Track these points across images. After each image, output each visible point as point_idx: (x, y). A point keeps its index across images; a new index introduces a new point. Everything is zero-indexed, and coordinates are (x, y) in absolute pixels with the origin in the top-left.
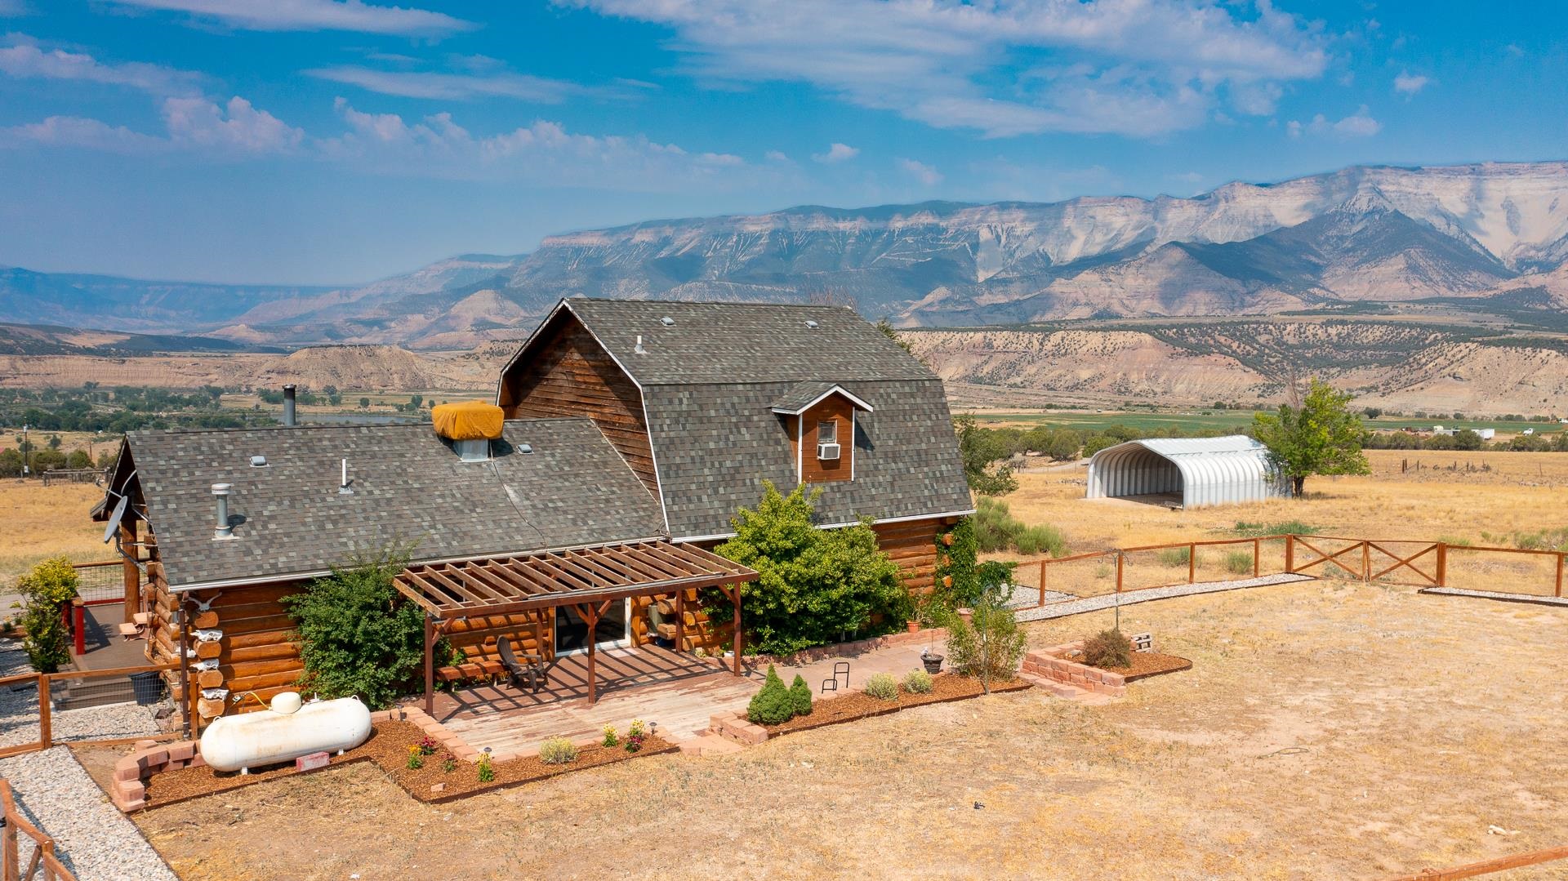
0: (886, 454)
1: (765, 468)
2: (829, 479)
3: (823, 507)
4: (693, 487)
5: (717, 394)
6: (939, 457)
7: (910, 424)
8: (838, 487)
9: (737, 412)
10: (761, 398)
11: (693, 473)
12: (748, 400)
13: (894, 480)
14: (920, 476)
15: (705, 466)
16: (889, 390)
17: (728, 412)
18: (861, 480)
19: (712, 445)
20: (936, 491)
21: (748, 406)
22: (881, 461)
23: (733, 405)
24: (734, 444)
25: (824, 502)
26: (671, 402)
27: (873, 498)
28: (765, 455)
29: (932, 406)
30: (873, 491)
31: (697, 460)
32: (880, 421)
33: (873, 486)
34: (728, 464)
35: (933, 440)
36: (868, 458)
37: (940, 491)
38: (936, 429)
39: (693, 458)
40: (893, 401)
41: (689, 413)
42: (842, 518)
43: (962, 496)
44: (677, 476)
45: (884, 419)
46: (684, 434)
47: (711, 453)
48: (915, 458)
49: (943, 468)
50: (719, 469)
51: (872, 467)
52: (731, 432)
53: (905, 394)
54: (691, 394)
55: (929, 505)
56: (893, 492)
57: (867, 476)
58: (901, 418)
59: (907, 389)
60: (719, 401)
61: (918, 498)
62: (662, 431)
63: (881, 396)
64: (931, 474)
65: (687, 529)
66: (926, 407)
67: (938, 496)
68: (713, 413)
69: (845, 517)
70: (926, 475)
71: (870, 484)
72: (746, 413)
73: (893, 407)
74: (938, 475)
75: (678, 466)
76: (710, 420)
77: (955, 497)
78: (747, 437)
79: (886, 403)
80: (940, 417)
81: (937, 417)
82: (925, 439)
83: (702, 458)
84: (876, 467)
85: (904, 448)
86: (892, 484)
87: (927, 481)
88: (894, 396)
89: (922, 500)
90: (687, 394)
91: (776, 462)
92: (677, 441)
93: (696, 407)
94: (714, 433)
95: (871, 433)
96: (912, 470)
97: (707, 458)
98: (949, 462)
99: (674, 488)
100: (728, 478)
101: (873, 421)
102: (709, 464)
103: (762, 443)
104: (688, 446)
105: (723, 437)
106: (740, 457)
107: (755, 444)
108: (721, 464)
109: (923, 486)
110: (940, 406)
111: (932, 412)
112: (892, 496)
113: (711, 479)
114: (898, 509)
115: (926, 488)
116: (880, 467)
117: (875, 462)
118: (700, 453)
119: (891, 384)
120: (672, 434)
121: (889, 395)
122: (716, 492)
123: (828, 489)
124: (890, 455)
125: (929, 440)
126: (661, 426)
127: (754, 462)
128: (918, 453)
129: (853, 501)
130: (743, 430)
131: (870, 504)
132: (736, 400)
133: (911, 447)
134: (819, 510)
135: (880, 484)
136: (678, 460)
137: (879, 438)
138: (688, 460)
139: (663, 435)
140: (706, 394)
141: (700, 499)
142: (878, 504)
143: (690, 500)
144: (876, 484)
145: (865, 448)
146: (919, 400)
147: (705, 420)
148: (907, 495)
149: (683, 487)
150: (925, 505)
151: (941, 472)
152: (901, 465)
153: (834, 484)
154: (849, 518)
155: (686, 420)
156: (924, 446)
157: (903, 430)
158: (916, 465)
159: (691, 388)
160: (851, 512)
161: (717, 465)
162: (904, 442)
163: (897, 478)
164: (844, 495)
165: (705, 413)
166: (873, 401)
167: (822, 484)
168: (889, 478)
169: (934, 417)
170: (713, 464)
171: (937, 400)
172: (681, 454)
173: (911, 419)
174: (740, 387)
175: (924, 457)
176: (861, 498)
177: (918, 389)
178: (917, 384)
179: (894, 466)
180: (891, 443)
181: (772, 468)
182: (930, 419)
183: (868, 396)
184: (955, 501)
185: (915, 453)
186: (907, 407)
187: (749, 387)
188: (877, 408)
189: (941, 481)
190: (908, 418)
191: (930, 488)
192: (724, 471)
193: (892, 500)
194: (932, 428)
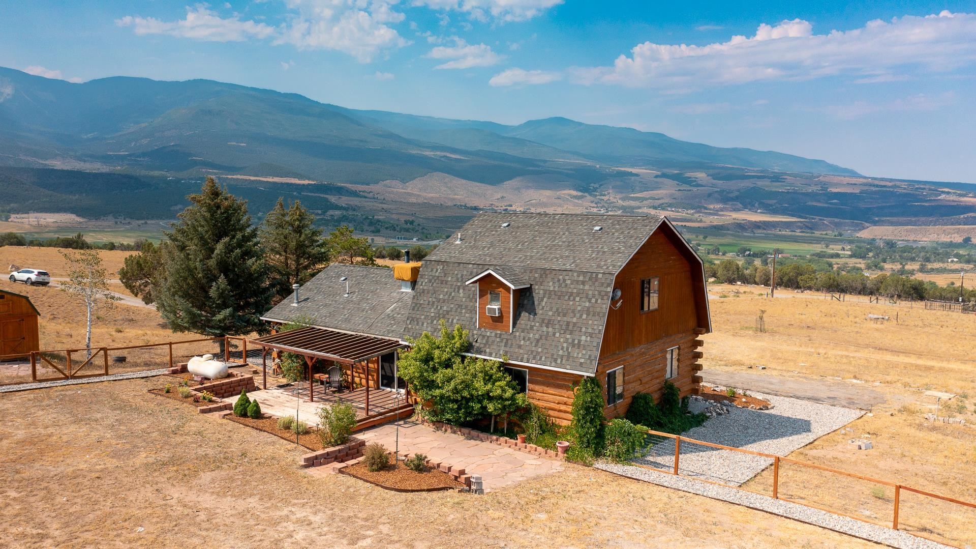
0: (543, 320)
1: (463, 315)
2: (495, 328)
3: (485, 345)
4: (423, 317)
5: (457, 268)
6: (584, 330)
7: (571, 303)
8: (501, 334)
10: (470, 273)
11: (426, 310)
13: (541, 338)
14: (562, 340)
16: (567, 278)
17: (458, 279)
18: (517, 334)
19: (441, 297)
20: (569, 353)
22: (537, 324)
23: (462, 275)
24: (453, 298)
25: (487, 342)
26: (432, 270)
27: (520, 347)
28: (466, 307)
29: (596, 293)
30: (522, 342)
31: (431, 303)
32: (549, 298)
33: (524, 339)
34: (445, 308)
35: (584, 316)
36: (529, 320)
37: (571, 355)
38: (591, 309)
39: (429, 302)
40: (566, 285)
41: (438, 277)
42: (494, 355)
43: (588, 361)
44: (418, 310)
45: (553, 296)
46: (431, 288)
47: (439, 301)
48: (564, 327)
49: (583, 338)
50: (439, 311)
51: (528, 327)
52: (454, 291)
53: (577, 282)
54: (443, 267)
55: (559, 361)
56: (536, 346)
57: (523, 331)
58: (567, 297)
59: (581, 278)
60: (456, 272)
61: (553, 355)
62: (421, 285)
63: (559, 280)
64: (570, 341)
66: (590, 293)
67: (569, 356)
68: (450, 279)
69: (496, 354)
71: (522, 338)
73: (564, 290)
74: (576, 342)
75: (421, 305)
76: (447, 282)
77: (582, 360)
78: (462, 295)
79: (560, 286)
80: (599, 301)
81: (596, 301)
82: (578, 315)
83: (433, 302)
84: (532, 327)
85: (559, 318)
86: (538, 341)
87: (565, 345)
88: (568, 282)
89: (555, 357)
91: (471, 312)
92: (426, 292)
93: (443, 275)
94: (446, 290)
95: (539, 304)
96: (557, 335)
97: (436, 303)
98: (591, 335)
99: (414, 316)
100: (441, 316)
101: (544, 297)
102: (435, 307)
103: (468, 299)
104: (430, 295)
105: (449, 293)
106: (452, 306)
107: (464, 300)
108: (441, 308)
109: (560, 347)
110: (603, 293)
112: (534, 349)
113: (432, 315)
114: (534, 358)
115: (562, 349)
116: (535, 328)
117: (533, 324)
118: (434, 300)
119: (570, 273)
120: (425, 288)
121: (564, 280)
122: (432, 322)
123: (493, 334)
124: (546, 321)
125: (581, 317)
126: (422, 282)
127: (459, 310)
128: (568, 323)
129: (506, 345)
130: (461, 291)
131: (516, 350)
132: (465, 273)
133: (565, 319)
134: (482, 346)
135: (529, 339)
136: (422, 302)
137: (543, 308)
138: (427, 302)
140: (451, 268)
141: (423, 324)
142: (521, 351)
143: (418, 324)
144: (527, 338)
145: (530, 314)
146: (587, 287)
147: (444, 282)
148: (545, 351)
149: (418, 316)
150: (556, 360)
151: (580, 341)
152: (550, 329)
153: (499, 332)
154: (498, 355)
155: (435, 280)
156: (575, 320)
157: (564, 307)
158: (562, 332)
159: (445, 263)
160: (501, 352)
161: (439, 308)
162: (561, 314)
163: (543, 338)
164: (501, 342)
165: (445, 279)
166: (551, 284)
167: (491, 331)
168: (537, 336)
169: (593, 300)
170: (437, 306)
171: (602, 289)
172: (425, 299)
173: (574, 300)
174: (471, 266)
175: (571, 327)
176: (512, 344)
177: (590, 279)
178: (591, 275)
179: (545, 329)
180: (550, 313)
181: (467, 315)
182: (590, 301)
183: (549, 279)
184: (581, 364)
185: (565, 323)
186: (575, 291)
187: (475, 266)
188: (552, 289)
189: (576, 347)
190: (572, 298)
191: (565, 350)
192: (441, 312)
193: (532, 351)
194: (588, 308)
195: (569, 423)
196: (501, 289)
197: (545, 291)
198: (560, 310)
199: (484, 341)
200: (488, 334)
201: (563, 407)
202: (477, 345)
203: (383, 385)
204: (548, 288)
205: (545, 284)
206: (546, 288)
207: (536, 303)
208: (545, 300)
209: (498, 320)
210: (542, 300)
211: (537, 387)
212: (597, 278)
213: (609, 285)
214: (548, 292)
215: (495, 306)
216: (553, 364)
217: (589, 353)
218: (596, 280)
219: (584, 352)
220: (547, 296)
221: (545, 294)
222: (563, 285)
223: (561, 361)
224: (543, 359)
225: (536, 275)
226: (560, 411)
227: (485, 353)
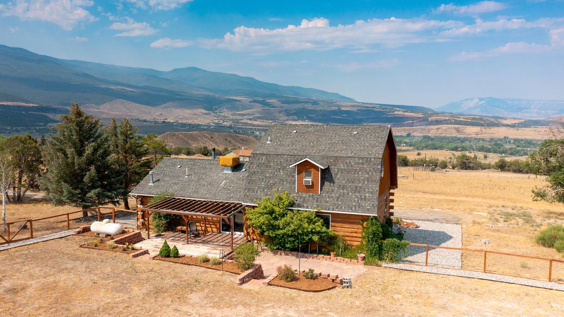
0: (340, 186)
1: (285, 185)
2: (309, 192)
3: (303, 202)
4: (256, 188)
5: (276, 158)
6: (367, 190)
7: (356, 175)
8: (312, 196)
9: (281, 165)
10: (292, 161)
11: (258, 183)
12: (287, 161)
13: (340, 196)
14: (354, 197)
15: (263, 182)
16: (351, 161)
17: (278, 164)
18: (324, 195)
19: (268, 175)
20: (359, 204)
21: (287, 163)
22: (336, 188)
23: (281, 162)
24: (276, 175)
25: (304, 200)
26: (259, 159)
27: (327, 202)
28: (286, 180)
29: (372, 169)
30: (328, 199)
31: (261, 179)
32: (341, 173)
33: (329, 197)
34: (271, 182)
35: (366, 183)
36: (330, 186)
37: (361, 205)
38: (370, 178)
39: (259, 178)
40: (352, 166)
41: (264, 163)
42: (310, 207)
43: (373, 208)
44: (252, 183)
45: (344, 172)
46: (260, 170)
47: (266, 178)
48: (354, 189)
49: (367, 195)
51: (331, 190)
52: (276, 171)
53: (359, 163)
54: (267, 157)
55: (354, 209)
56: (337, 201)
57: (327, 193)
58: (353, 172)
59: (361, 161)
60: (276, 160)
61: (349, 205)
62: (252, 168)
63: (346, 163)
64: (359, 197)
65: (249, 201)
66: (368, 169)
67: (359, 206)
68: (272, 164)
70: (357, 197)
71: (327, 197)
72: (285, 165)
73: (350, 168)
74: (363, 197)
75: (254, 180)
76: (270, 166)
77: (369, 207)
78: (282, 173)
79: (348, 166)
80: (374, 174)
81: (372, 174)
82: (362, 182)
83: (263, 179)
84: (333, 191)
85: (350, 184)
86: (338, 198)
87: (356, 199)
88: (353, 164)
89: (351, 206)
90: (265, 157)
91: (290, 183)
92: (256, 172)
93: (267, 162)
94: (270, 171)
95: (336, 177)
96: (350, 194)
97: (264, 179)
98: (372, 193)
99: (250, 187)
100: (270, 186)
101: (338, 173)
102: (264, 181)
103: (287, 176)
104: (259, 174)
105: (273, 173)
106: (276, 180)
107: (284, 176)
108: (269, 182)
109: (353, 201)
110: (376, 169)
111: (370, 171)
112: (336, 202)
113: (263, 186)
114: (337, 208)
115: (355, 201)
116: (335, 191)
117: (333, 188)
118: (263, 177)
119: (353, 159)
120: (255, 170)
121: (350, 163)
122: (264, 190)
123: (307, 196)
124: (342, 186)
125: (364, 183)
126: (253, 167)
127: (281, 182)
128: (356, 187)
129: (317, 202)
130: (281, 171)
131: (325, 204)
132: (282, 160)
133: (354, 184)
134: (301, 203)
135: (332, 197)
136: (254, 179)
137: (338, 179)
138: (258, 179)
139: (252, 170)
140: (272, 158)
141: (257, 192)
142: (328, 204)
143: (253, 192)
144: (330, 197)
145: (330, 182)
146: (365, 166)
147: (268, 166)
148: (344, 203)
149: (253, 187)
150: (351, 209)
151: (365, 197)
152: (345, 191)
153: (311, 194)
154: (313, 208)
155: (262, 166)
156: (360, 185)
157: (352, 178)
158: (353, 192)
159: (267, 155)
160: (315, 206)
161: (267, 182)
162: (351, 182)
163: (341, 196)
164: (314, 199)
165: (269, 164)
166: (342, 165)
167: (306, 194)
168: (337, 195)
169: (370, 173)
170: (266, 181)
171: (375, 167)
172: (256, 176)
173: (358, 173)
174: (286, 156)
175: (358, 189)
176: (321, 201)
177: (367, 161)
178: (367, 159)
179: (342, 191)
180: (344, 182)
181: (288, 185)
182: (368, 174)
183: (340, 163)
184: (368, 209)
185: (354, 187)
186: (358, 168)
187: (289, 156)
188: (342, 168)
189: (363, 200)
190: (356, 173)
191: (357, 202)
192: (269, 184)
193: (335, 204)
194: (368, 178)
195: (359, 243)
196: (312, 169)
197: (338, 169)
198: (350, 180)
199: (302, 200)
200: (304, 196)
201: (354, 235)
202: (298, 202)
203: (223, 230)
204: (340, 168)
205: (338, 165)
206: (338, 167)
207: (333, 176)
208: (339, 174)
209: (310, 187)
210: (337, 174)
211: (337, 225)
212: (370, 161)
213: (378, 165)
214: (340, 170)
215: (309, 179)
216: (350, 210)
217: (372, 203)
218: (370, 162)
219: (369, 203)
220: (340, 172)
221: (338, 171)
222: (350, 165)
223: (355, 209)
224: (343, 208)
225: (331, 160)
226: (353, 237)
227: (304, 207)
